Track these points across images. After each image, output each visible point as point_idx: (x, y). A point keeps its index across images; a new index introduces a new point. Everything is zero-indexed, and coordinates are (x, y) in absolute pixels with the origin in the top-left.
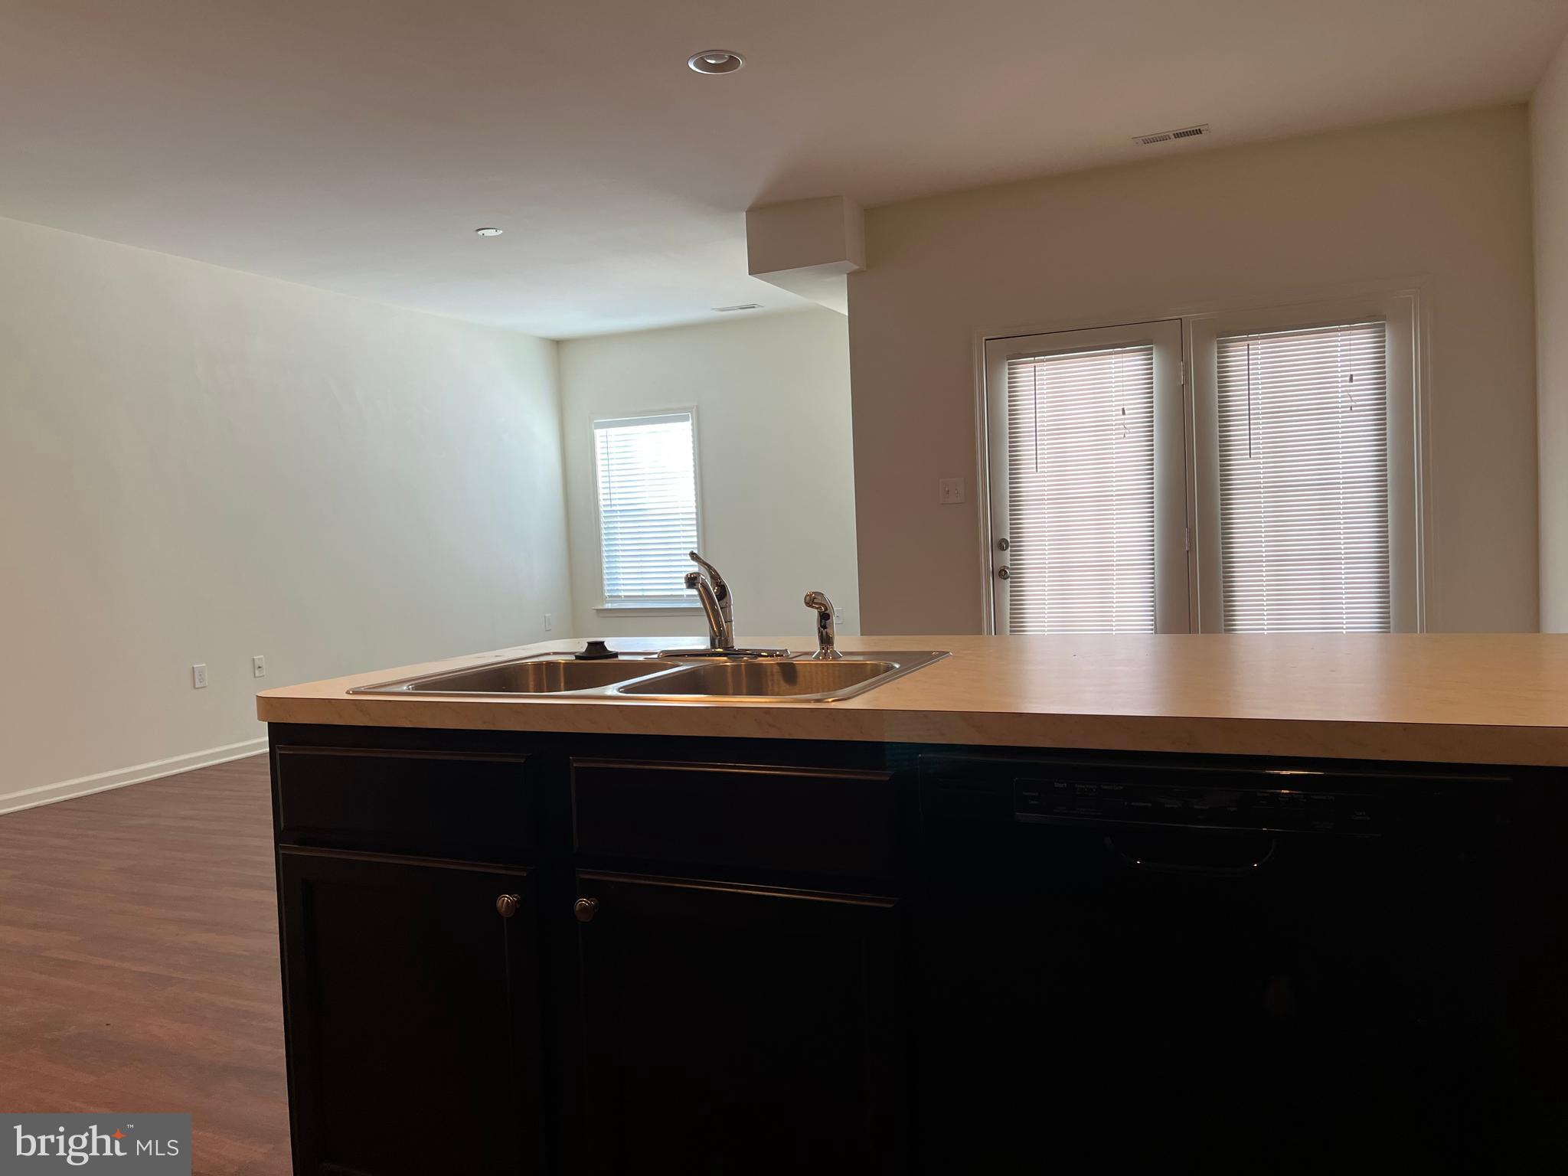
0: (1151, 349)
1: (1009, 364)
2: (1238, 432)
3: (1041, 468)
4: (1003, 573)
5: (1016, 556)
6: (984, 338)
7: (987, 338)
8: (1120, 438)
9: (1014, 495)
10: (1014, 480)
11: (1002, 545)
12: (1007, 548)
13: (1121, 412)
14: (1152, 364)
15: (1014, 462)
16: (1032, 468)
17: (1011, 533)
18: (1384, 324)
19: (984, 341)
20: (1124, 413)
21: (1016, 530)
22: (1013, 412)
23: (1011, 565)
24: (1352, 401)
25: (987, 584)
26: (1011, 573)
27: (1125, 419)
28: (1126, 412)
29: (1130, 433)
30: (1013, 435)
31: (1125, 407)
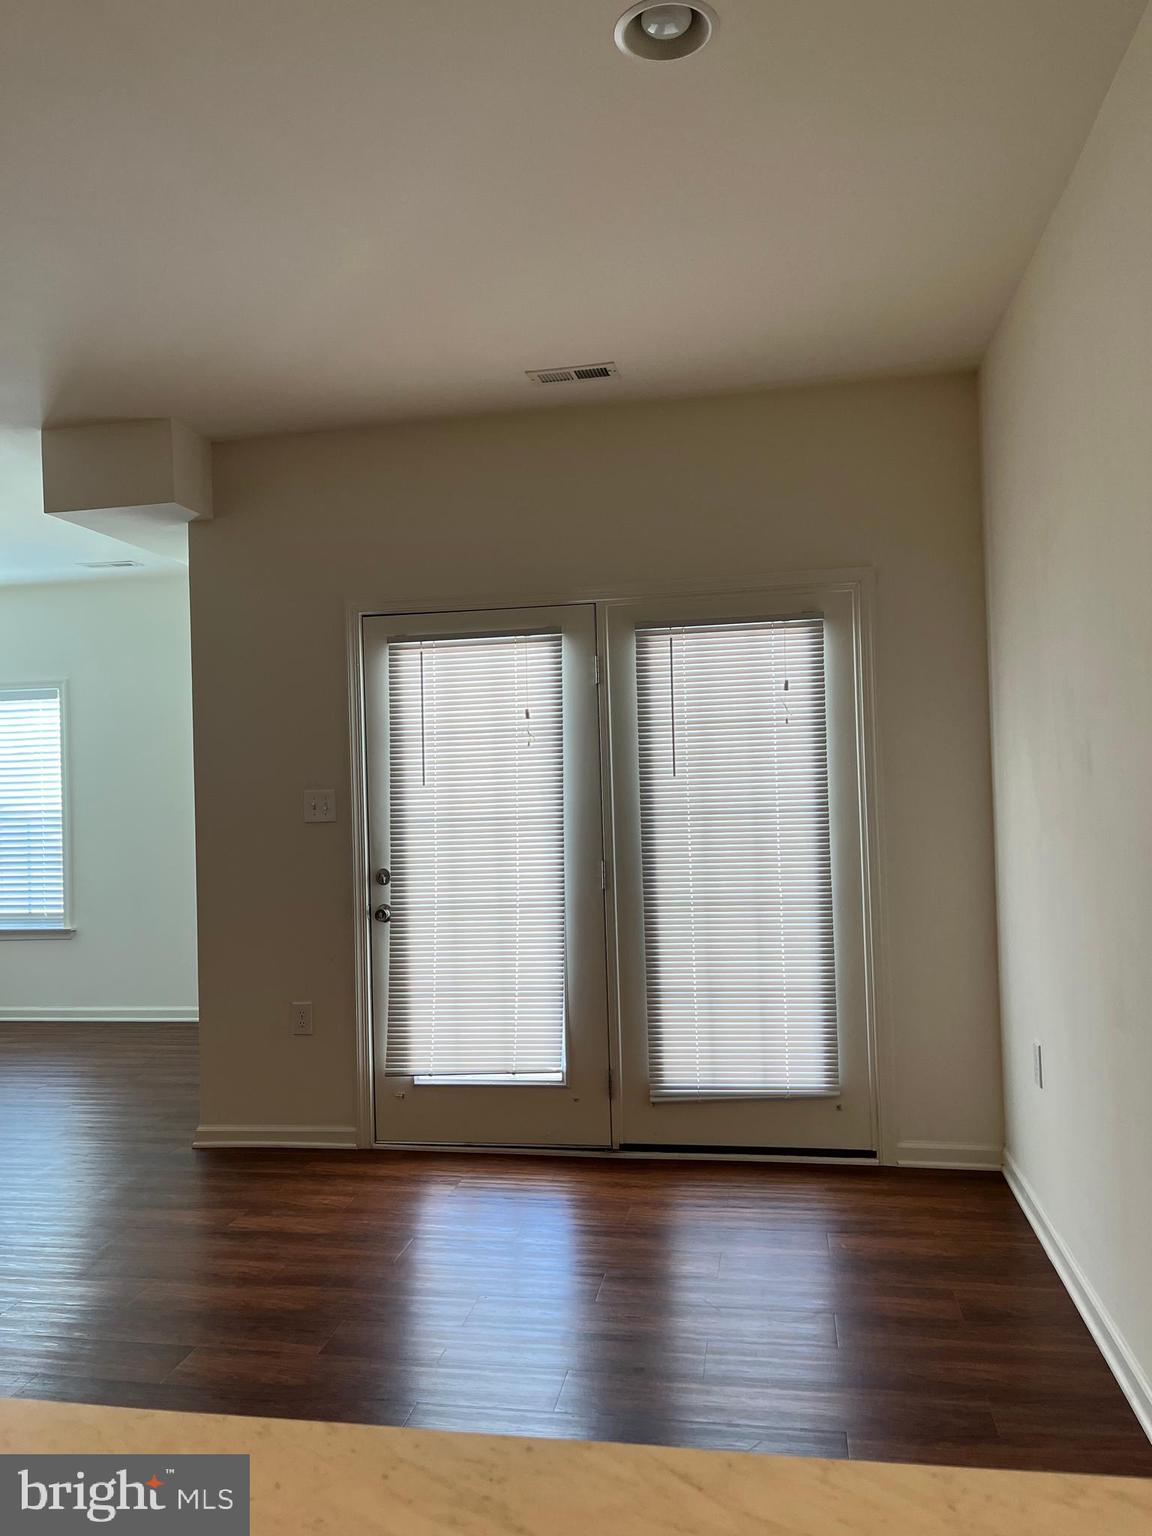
0: (560, 639)
1: (391, 648)
2: (660, 744)
3: (429, 780)
4: (380, 915)
5: (398, 892)
6: (360, 614)
7: (364, 613)
8: (524, 747)
9: (396, 814)
10: (396, 796)
11: (381, 878)
12: (387, 883)
13: (524, 715)
14: (560, 657)
15: (396, 773)
16: (418, 781)
17: (392, 863)
18: (822, 622)
19: (360, 617)
20: (528, 717)
21: (398, 857)
22: (394, 709)
23: (392, 903)
24: (788, 712)
25: (363, 926)
26: (392, 915)
27: (528, 724)
28: (531, 715)
29: (535, 741)
30: (395, 738)
31: (530, 709)
